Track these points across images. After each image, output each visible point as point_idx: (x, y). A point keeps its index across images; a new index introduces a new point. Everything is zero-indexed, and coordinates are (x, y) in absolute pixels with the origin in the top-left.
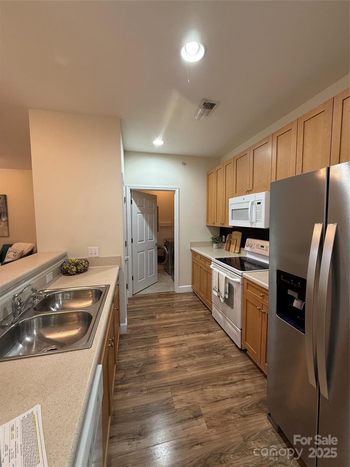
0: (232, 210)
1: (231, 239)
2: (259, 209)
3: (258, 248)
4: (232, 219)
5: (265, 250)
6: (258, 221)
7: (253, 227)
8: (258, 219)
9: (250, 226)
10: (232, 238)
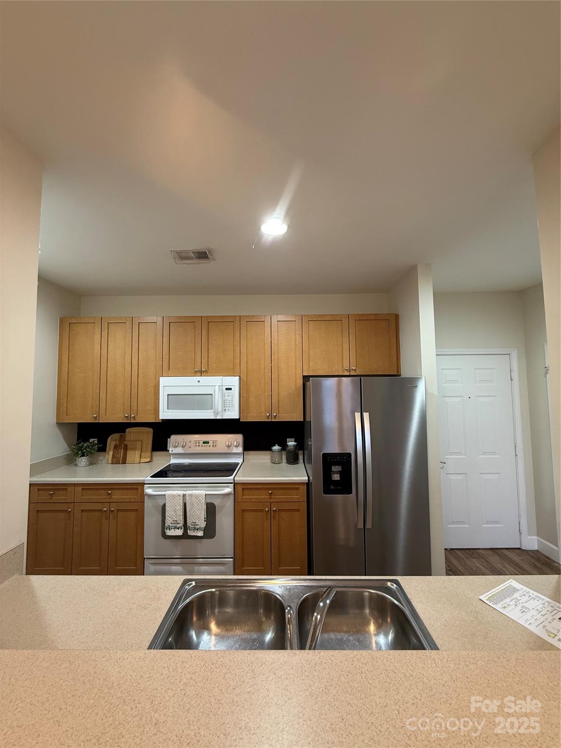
0: (168, 395)
1: (125, 442)
2: (228, 396)
3: (199, 446)
4: (168, 409)
5: (211, 446)
6: (227, 410)
7: (219, 417)
8: (227, 408)
9: (213, 418)
10: (126, 439)
